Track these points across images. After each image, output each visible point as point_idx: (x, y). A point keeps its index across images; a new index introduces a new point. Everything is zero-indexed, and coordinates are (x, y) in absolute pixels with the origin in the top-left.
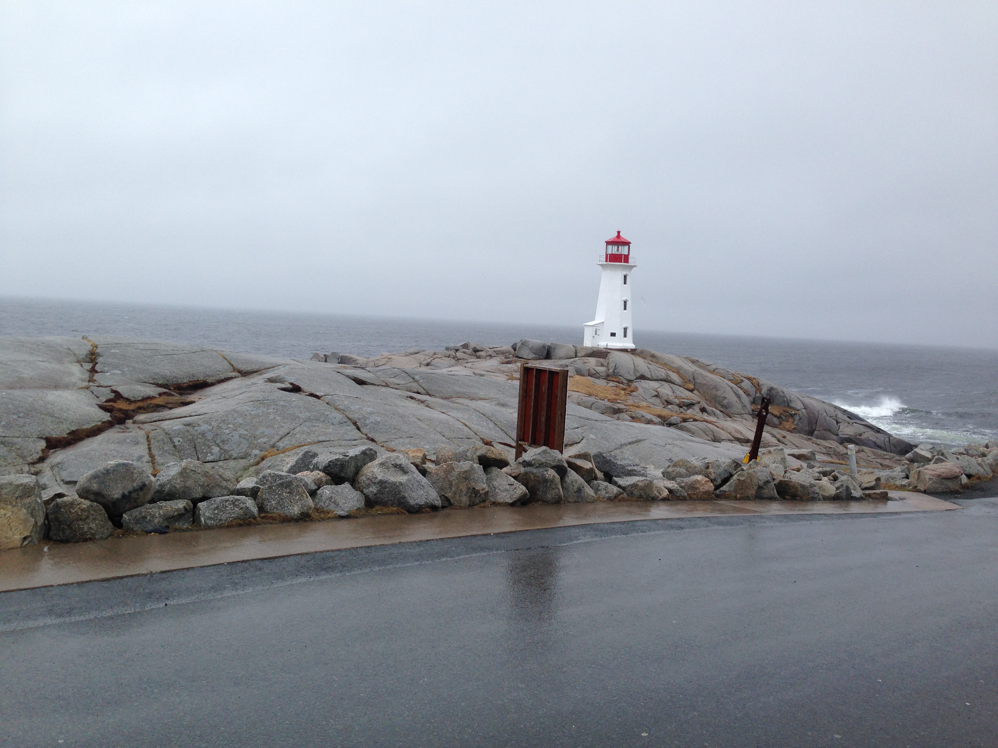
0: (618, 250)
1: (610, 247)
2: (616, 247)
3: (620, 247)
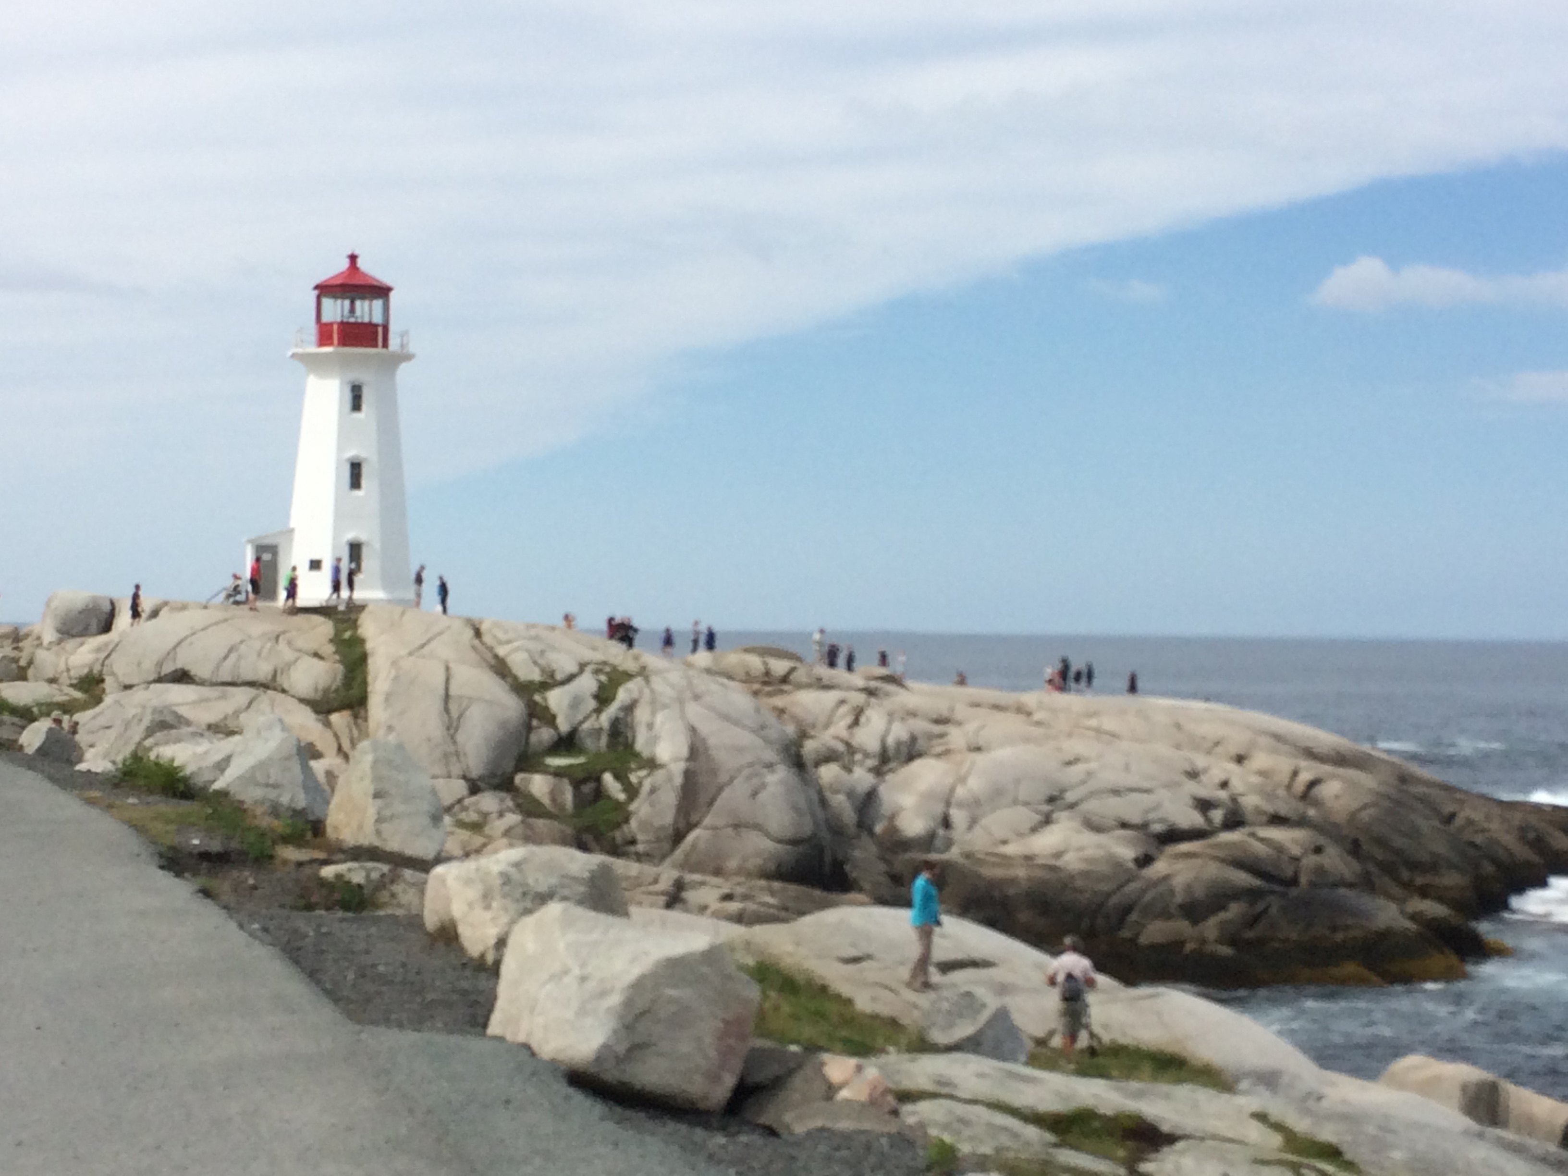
0: (352, 310)
1: (328, 303)
2: (347, 303)
3: (358, 303)
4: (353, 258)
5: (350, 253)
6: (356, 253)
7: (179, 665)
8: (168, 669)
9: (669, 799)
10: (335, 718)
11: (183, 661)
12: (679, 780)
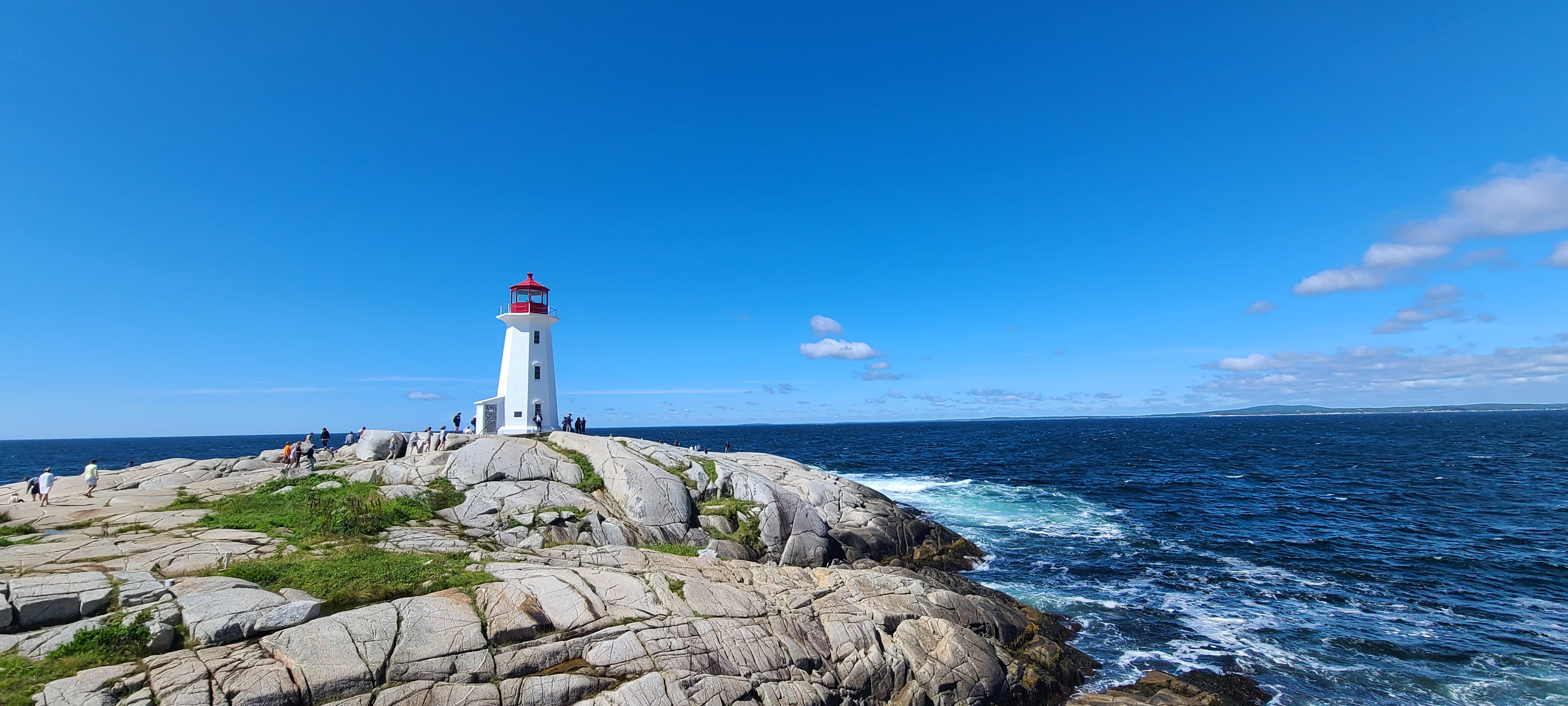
5: (530, 274)
7: (498, 471)
8: (491, 474)
9: (776, 522)
10: (595, 493)
11: (499, 469)
12: (776, 512)
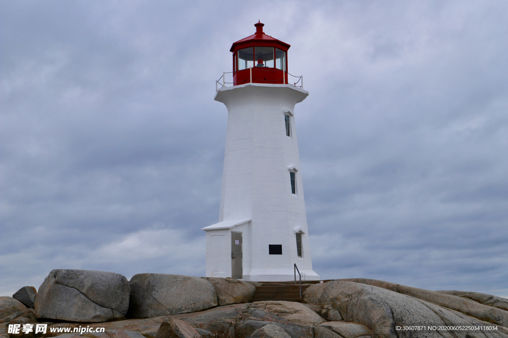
1: (241, 56)
4: (259, 26)
5: (257, 22)
6: (261, 22)
